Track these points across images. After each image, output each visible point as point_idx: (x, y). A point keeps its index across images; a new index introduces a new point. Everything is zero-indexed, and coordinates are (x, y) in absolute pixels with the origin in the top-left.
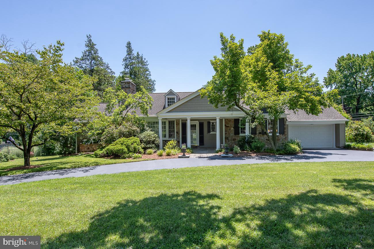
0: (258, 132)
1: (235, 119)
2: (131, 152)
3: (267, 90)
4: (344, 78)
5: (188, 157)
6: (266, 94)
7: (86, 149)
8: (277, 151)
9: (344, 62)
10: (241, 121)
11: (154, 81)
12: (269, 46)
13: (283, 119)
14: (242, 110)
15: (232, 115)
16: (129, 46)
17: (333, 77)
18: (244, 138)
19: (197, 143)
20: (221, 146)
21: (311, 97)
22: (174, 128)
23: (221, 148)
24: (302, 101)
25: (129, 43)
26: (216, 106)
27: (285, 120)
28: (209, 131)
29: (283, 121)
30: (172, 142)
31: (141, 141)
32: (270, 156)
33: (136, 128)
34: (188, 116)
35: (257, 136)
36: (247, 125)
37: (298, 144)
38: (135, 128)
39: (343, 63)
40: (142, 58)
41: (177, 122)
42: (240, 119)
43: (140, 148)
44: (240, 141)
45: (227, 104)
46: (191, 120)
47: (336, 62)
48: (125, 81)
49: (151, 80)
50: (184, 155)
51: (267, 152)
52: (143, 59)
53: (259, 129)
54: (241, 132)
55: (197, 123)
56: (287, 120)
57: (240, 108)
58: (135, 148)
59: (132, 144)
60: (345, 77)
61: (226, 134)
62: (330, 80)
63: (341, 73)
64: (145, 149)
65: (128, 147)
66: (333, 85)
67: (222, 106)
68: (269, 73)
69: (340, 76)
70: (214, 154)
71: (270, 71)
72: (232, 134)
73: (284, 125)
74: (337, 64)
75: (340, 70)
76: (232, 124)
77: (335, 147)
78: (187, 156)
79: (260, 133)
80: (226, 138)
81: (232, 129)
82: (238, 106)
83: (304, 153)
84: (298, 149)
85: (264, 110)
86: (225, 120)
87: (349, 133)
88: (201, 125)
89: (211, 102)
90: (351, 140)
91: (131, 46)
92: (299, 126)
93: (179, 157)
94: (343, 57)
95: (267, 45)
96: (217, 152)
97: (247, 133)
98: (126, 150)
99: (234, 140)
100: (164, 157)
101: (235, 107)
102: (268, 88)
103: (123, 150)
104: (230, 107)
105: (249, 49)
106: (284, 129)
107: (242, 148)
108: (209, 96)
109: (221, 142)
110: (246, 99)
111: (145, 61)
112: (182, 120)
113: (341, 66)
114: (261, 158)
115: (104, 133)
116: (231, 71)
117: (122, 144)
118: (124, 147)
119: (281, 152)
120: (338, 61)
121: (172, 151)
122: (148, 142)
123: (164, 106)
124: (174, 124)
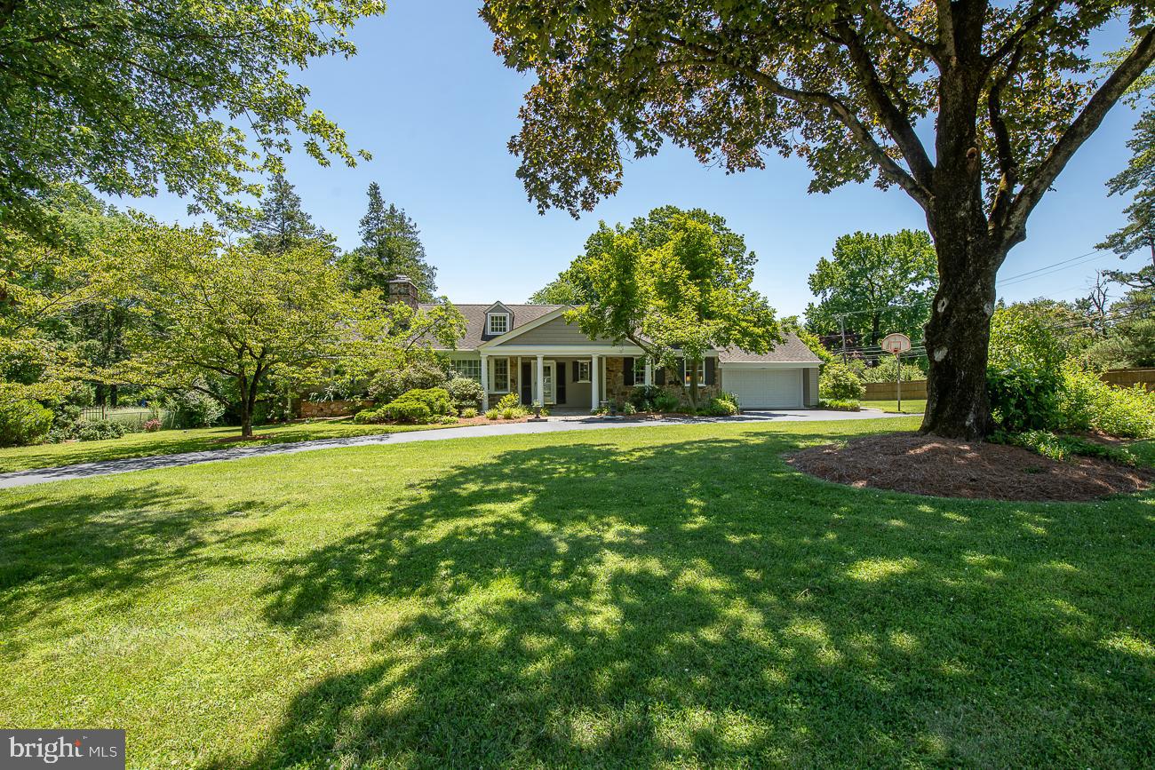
0: (667, 381)
1: (625, 358)
2: (435, 413)
3: (681, 318)
4: (849, 277)
5: (546, 421)
6: (678, 323)
7: (315, 412)
8: (698, 410)
9: (850, 247)
10: (637, 361)
11: (434, 268)
12: (687, 240)
13: (713, 359)
14: (639, 345)
15: (621, 352)
16: (374, 191)
17: (827, 275)
18: (643, 390)
19: (553, 401)
20: (600, 404)
21: (751, 329)
22: (506, 372)
23: (600, 407)
24: (735, 334)
25: (375, 187)
26: (593, 337)
27: (716, 361)
28: (576, 379)
29: (711, 362)
30: (511, 397)
31: (451, 395)
32: (685, 418)
33: (440, 373)
34: (539, 351)
35: (666, 388)
36: (648, 369)
37: (732, 400)
38: (437, 372)
39: (847, 249)
40: (402, 218)
41: (511, 362)
42: (635, 358)
43: (451, 407)
44: (636, 395)
45: (612, 334)
46: (545, 358)
47: (834, 246)
48: (398, 281)
49: (425, 265)
50: (537, 417)
51: (681, 413)
52: (406, 221)
53: (669, 376)
54: (637, 380)
55: (553, 365)
56: (719, 360)
57: (635, 341)
58: (442, 407)
59: (437, 400)
60: (852, 275)
61: (607, 383)
62: (822, 282)
63: (844, 268)
64: (460, 408)
65: (430, 404)
66: (828, 290)
67: (603, 337)
68: (684, 288)
69: (841, 273)
70: (589, 417)
71: (685, 285)
72: (620, 384)
73: (714, 369)
74: (836, 249)
75: (841, 263)
76: (621, 367)
77: (802, 406)
78: (542, 418)
79: (671, 383)
80: (609, 391)
81: (620, 374)
82: (632, 338)
83: (744, 414)
84: (731, 406)
85: (676, 346)
86: (607, 358)
87: (825, 383)
88: (561, 367)
89: (585, 330)
90: (829, 395)
91: (379, 193)
92: (739, 371)
93: (529, 421)
94: (848, 237)
95: (683, 239)
96: (594, 414)
97: (649, 381)
98: (427, 409)
99: (624, 394)
100: (503, 421)
101: (627, 339)
102: (681, 314)
103: (421, 409)
104: (617, 340)
105: (653, 213)
106: (715, 375)
107: (639, 406)
108: (583, 322)
109: (601, 398)
110: (646, 328)
111: (412, 224)
112: (523, 358)
113: (843, 255)
114: (670, 420)
115: (374, 380)
116: (621, 284)
117: (418, 399)
118: (422, 405)
119: (704, 412)
120: (838, 244)
121: (515, 412)
122: (463, 397)
123: (484, 332)
124: (506, 365)
